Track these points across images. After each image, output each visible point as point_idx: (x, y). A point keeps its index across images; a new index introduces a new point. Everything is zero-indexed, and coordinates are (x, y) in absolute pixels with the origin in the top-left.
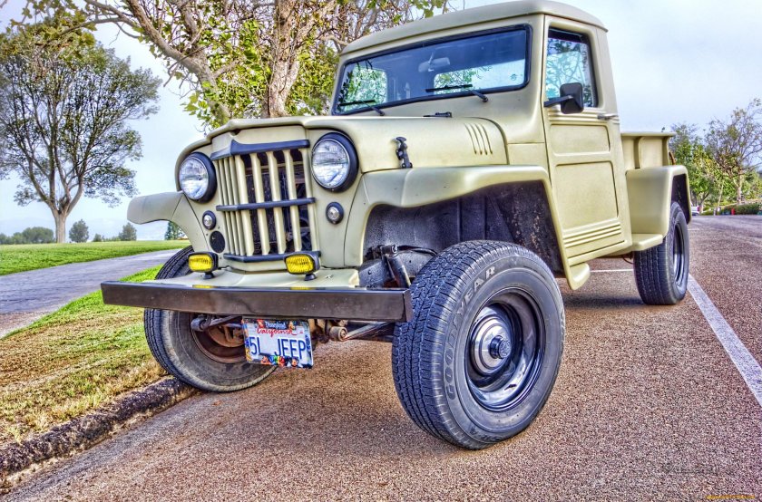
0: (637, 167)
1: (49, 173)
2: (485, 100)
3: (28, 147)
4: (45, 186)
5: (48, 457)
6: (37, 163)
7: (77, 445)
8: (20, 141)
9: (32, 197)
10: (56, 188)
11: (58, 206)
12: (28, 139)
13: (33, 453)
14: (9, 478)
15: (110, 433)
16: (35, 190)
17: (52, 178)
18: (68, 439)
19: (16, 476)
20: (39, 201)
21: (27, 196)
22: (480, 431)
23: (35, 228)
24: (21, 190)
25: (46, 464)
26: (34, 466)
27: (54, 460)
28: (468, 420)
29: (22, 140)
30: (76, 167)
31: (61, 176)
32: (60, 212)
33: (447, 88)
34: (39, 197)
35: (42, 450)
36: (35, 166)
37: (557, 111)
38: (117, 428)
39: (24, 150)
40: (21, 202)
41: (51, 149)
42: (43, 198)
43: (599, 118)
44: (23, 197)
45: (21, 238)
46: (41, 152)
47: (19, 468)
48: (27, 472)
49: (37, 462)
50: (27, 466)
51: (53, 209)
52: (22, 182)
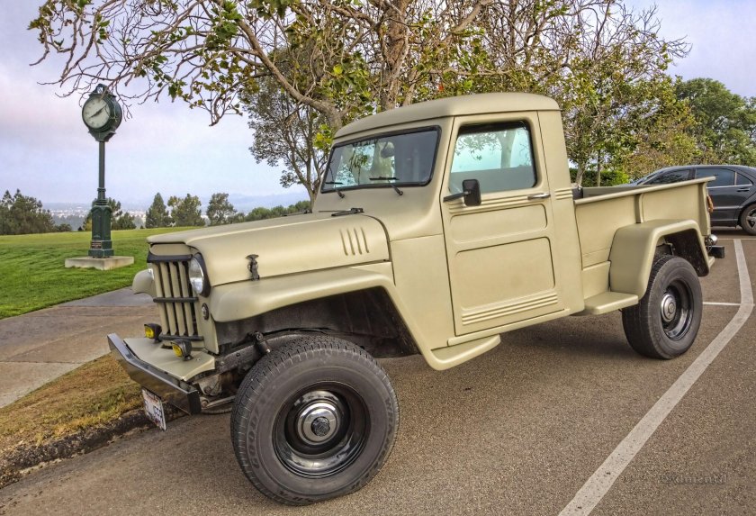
0: (638, 222)
1: (306, 160)
2: (400, 194)
3: (291, 139)
4: (304, 170)
5: (54, 458)
6: (298, 153)
7: (79, 450)
8: (286, 134)
9: (292, 180)
10: (312, 173)
11: (312, 187)
12: (292, 134)
13: (44, 455)
14: (22, 472)
15: (109, 442)
16: (295, 174)
17: (308, 164)
18: (72, 446)
19: (27, 470)
20: (299, 183)
21: (289, 180)
22: (289, 494)
23: (304, 202)
24: (285, 174)
25: (52, 463)
26: (43, 464)
27: (58, 460)
28: (275, 485)
29: (287, 135)
30: (326, 154)
31: (315, 162)
32: (314, 192)
33: (381, 179)
34: (298, 180)
35: (50, 453)
36: (296, 155)
37: (461, 203)
38: (115, 438)
39: (288, 141)
40: (285, 185)
41: (308, 140)
42: (302, 181)
43: (529, 198)
44: (286, 181)
45: (295, 209)
46: (301, 143)
47: (30, 465)
48: (36, 468)
49: (45, 461)
50: (37, 464)
51: (309, 189)
52: (286, 168)
